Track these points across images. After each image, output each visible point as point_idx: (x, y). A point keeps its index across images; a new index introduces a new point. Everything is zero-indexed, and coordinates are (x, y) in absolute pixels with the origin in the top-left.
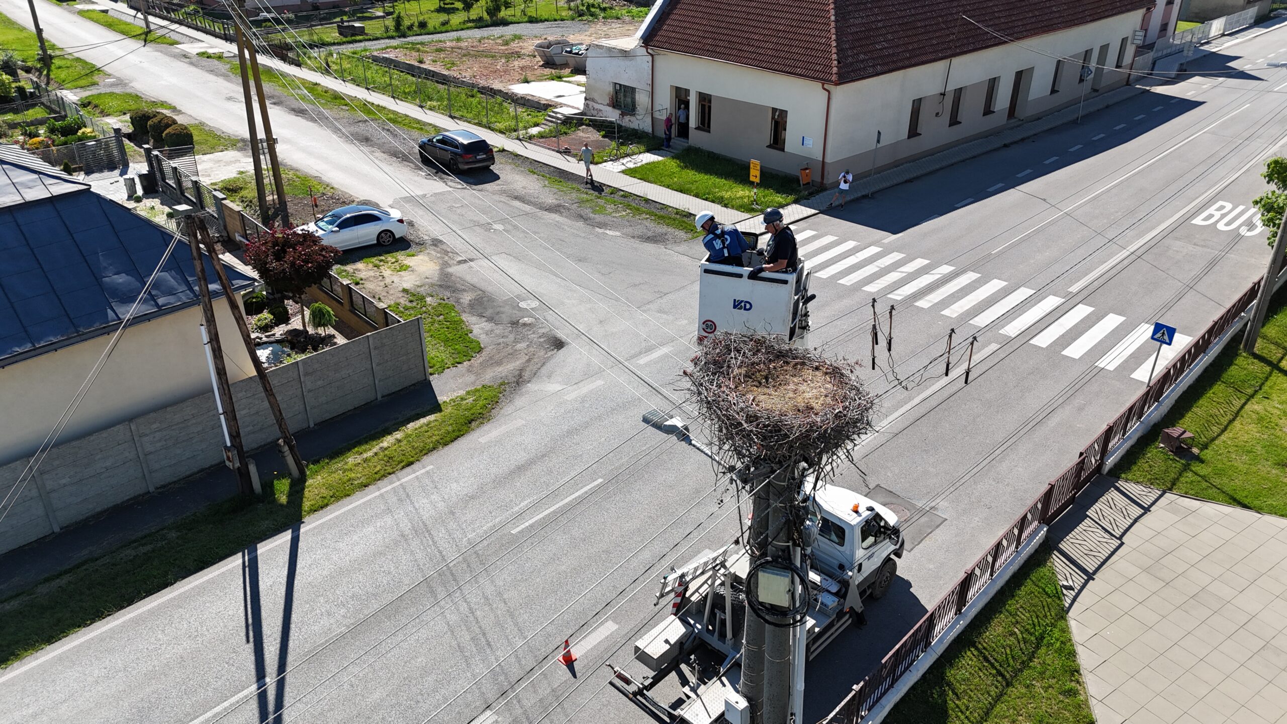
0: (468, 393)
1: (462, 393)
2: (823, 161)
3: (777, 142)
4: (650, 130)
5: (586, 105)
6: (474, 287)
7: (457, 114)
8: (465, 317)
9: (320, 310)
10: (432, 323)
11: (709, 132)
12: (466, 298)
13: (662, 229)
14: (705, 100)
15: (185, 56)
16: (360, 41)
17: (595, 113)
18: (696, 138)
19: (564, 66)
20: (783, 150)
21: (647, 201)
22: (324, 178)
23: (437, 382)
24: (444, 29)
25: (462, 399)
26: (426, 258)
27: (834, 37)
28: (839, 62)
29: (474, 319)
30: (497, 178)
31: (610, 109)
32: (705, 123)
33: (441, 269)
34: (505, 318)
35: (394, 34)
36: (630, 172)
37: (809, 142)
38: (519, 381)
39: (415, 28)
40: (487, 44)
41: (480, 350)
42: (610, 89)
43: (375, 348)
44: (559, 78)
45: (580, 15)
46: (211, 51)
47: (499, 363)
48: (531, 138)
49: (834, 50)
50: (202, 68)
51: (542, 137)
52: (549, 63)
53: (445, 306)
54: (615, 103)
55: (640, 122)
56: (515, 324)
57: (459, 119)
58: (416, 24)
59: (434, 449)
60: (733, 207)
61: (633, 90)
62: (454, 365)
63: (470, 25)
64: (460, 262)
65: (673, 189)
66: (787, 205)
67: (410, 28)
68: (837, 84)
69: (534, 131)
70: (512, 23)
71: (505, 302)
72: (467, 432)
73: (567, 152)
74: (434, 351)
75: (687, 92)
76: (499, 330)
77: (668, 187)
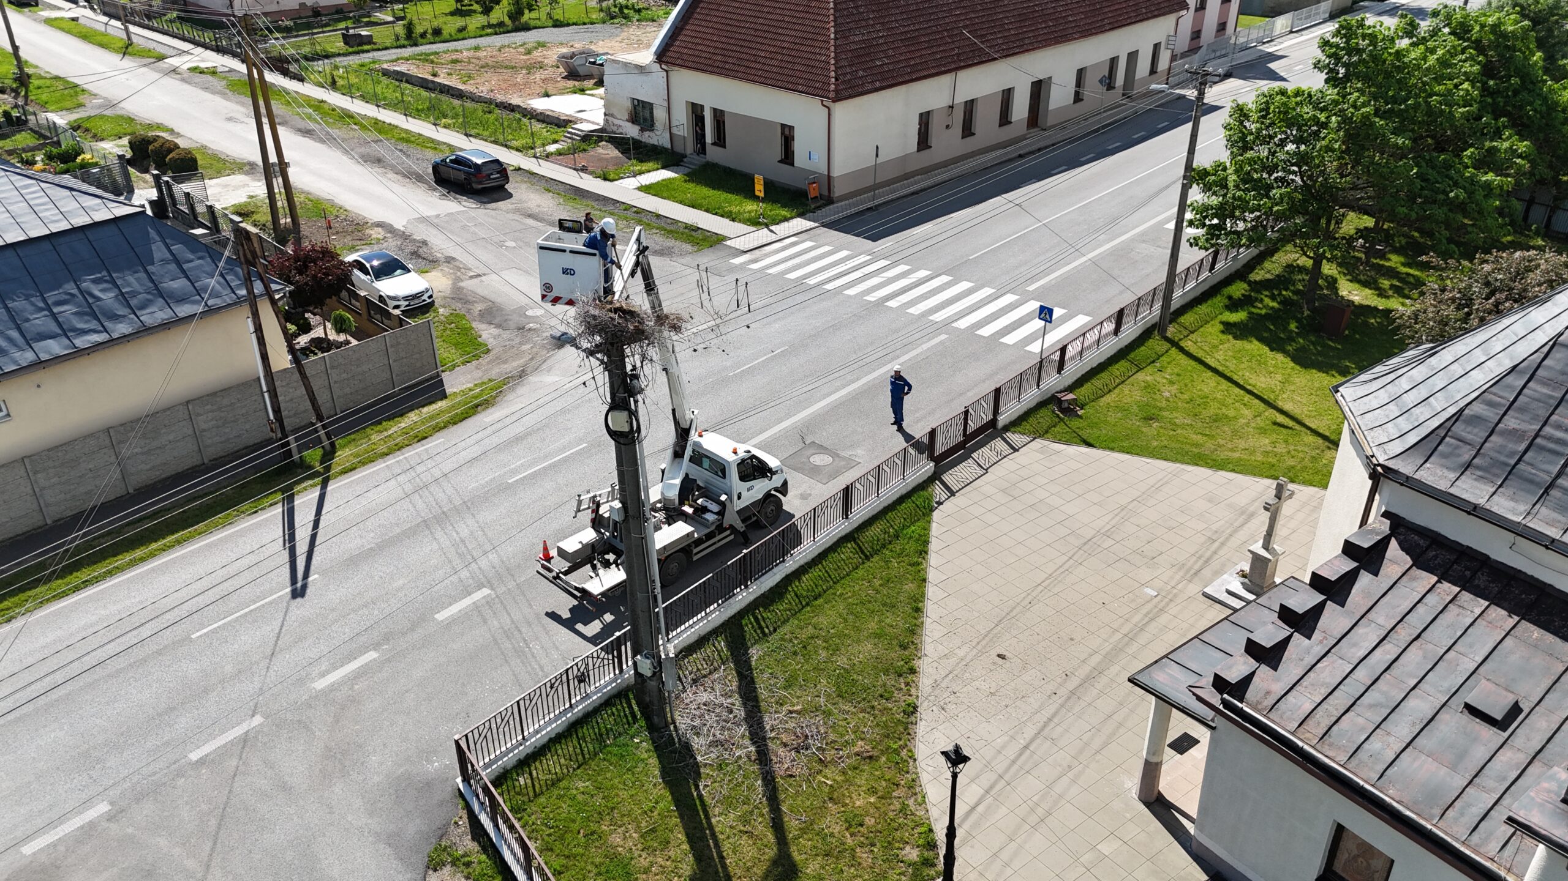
0: (476, 385)
1: (470, 385)
2: (829, 176)
3: (788, 157)
4: (669, 146)
5: (606, 121)
6: (484, 299)
7: (473, 132)
8: (474, 325)
9: (341, 317)
10: (444, 330)
11: (724, 147)
12: (479, 307)
13: (670, 243)
14: (719, 116)
15: (175, 71)
16: (368, 51)
17: (615, 128)
18: (714, 154)
19: (589, 77)
20: (792, 164)
21: (658, 216)
22: (336, 201)
23: (445, 377)
24: (461, 36)
25: (470, 390)
26: (439, 274)
27: (832, 55)
28: (837, 80)
29: (483, 326)
30: (510, 196)
31: (629, 124)
32: (720, 140)
33: (454, 284)
34: (512, 324)
35: (406, 43)
36: (646, 189)
37: (814, 156)
38: (522, 374)
39: (428, 36)
40: (508, 53)
41: (488, 351)
42: (629, 104)
43: (392, 346)
44: (582, 91)
45: (612, 18)
46: (203, 65)
47: (505, 362)
48: (548, 156)
49: (833, 68)
50: (196, 85)
51: (560, 154)
52: (573, 74)
53: (457, 315)
54: (634, 119)
55: (659, 138)
56: (521, 328)
57: (475, 137)
58: (430, 31)
59: (445, 427)
60: (740, 221)
61: (650, 106)
62: (463, 364)
63: (489, 31)
64: (471, 277)
65: (685, 205)
66: (792, 218)
67: (423, 35)
68: (835, 101)
69: (552, 148)
70: (535, 28)
71: (514, 311)
72: (474, 414)
73: (584, 169)
74: (444, 352)
75: (702, 107)
76: (506, 335)
77: (681, 203)
